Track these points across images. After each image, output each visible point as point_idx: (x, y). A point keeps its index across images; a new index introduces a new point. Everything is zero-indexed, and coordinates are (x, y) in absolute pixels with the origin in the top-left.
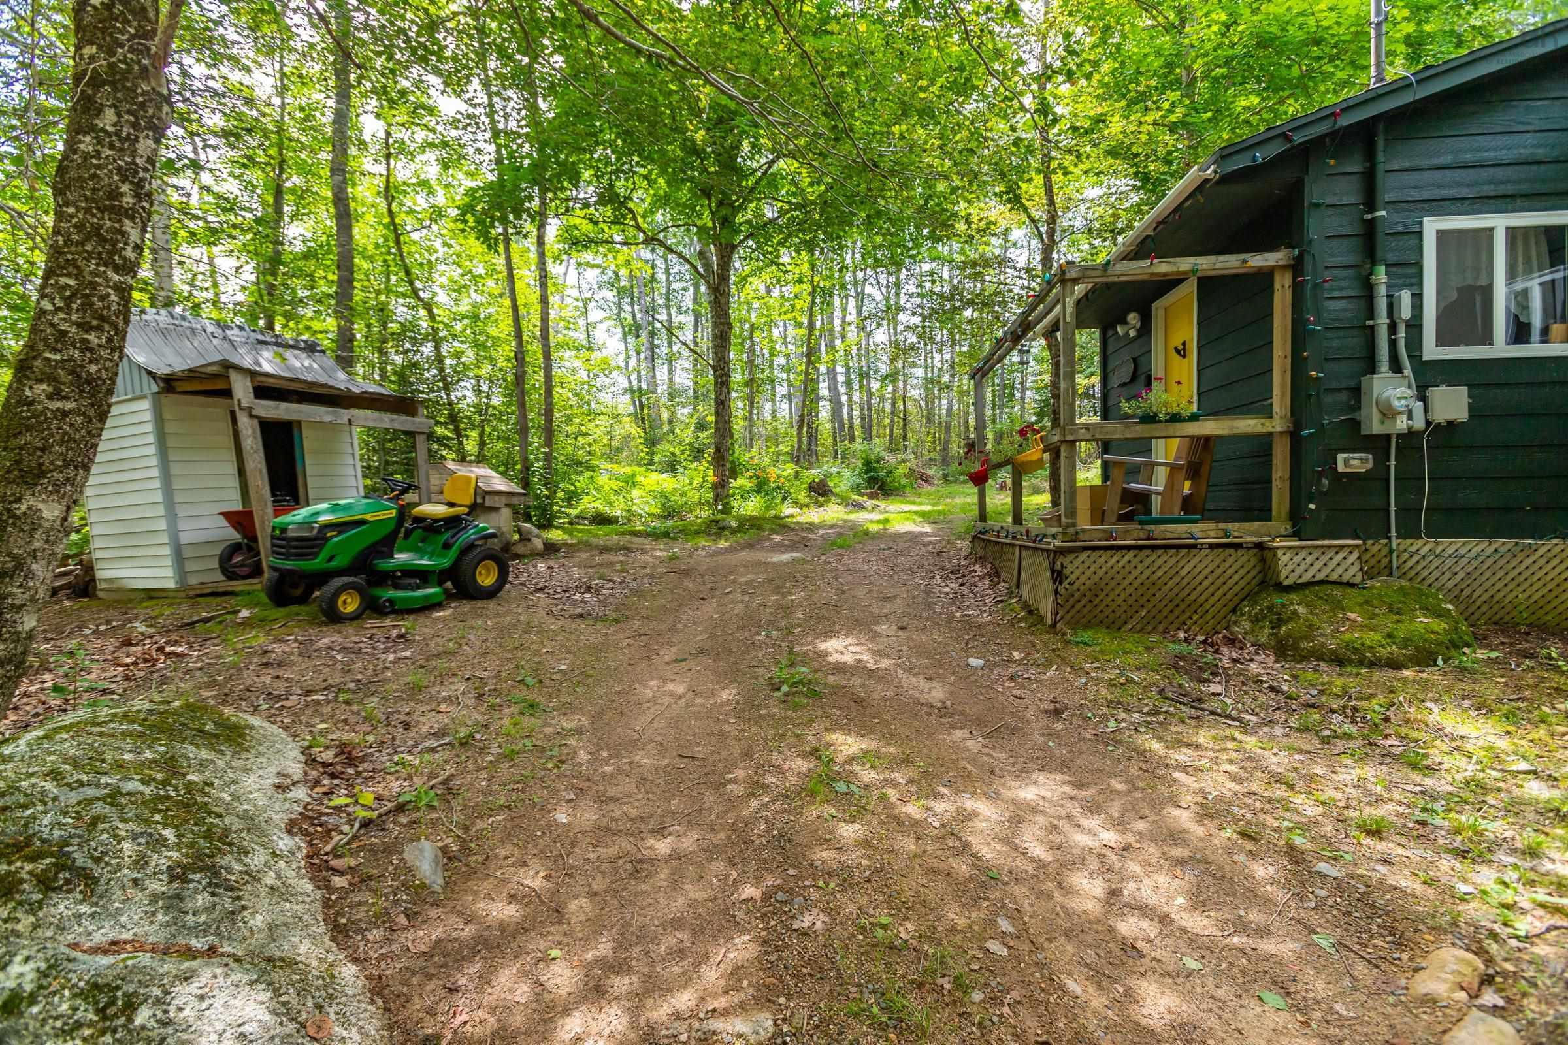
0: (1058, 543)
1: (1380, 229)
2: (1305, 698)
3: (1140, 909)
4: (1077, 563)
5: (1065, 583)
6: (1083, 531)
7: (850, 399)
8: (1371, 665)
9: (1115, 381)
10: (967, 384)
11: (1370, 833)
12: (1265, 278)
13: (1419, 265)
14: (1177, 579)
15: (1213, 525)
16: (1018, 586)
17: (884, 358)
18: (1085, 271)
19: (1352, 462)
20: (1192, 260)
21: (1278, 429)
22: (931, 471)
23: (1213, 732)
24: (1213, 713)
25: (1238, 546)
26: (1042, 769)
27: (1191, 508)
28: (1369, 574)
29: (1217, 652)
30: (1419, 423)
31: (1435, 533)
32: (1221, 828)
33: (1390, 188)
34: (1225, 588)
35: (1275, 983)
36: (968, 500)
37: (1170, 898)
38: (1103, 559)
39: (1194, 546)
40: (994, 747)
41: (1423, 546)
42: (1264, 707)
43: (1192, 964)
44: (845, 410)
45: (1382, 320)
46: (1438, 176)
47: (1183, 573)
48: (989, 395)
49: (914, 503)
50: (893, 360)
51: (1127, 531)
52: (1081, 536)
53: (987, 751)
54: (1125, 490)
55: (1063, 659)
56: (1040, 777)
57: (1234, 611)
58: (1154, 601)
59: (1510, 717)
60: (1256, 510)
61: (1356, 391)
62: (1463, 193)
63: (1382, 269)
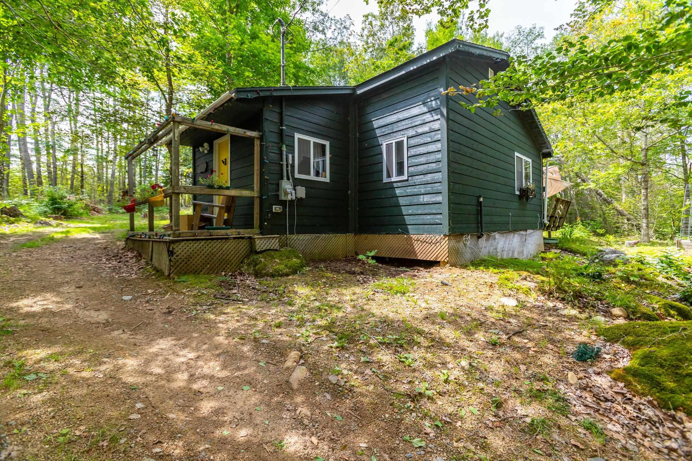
0: (171, 238)
1: (285, 133)
2: (263, 290)
3: (202, 377)
4: (180, 247)
5: (174, 256)
6: (183, 233)
7: (38, 160)
8: (282, 276)
9: (199, 171)
10: (124, 163)
11: (277, 327)
12: (251, 140)
13: (293, 147)
14: (221, 252)
15: (234, 230)
16: (151, 260)
17: (67, 139)
18: (184, 120)
19: (277, 209)
20: (227, 127)
21: (256, 195)
22: (101, 206)
23: (233, 307)
24: (233, 300)
25: (243, 238)
26: (162, 337)
27: (227, 224)
28: (281, 247)
29: (236, 278)
30: (294, 198)
31: (298, 233)
32: (234, 339)
33: (287, 120)
34: (239, 254)
35: (247, 382)
36: (125, 222)
37: (214, 368)
38: (191, 245)
39: (228, 238)
40: (136, 334)
41: (294, 237)
42: (250, 295)
43: (220, 388)
44: (34, 166)
45: (285, 163)
46: (297, 121)
47: (224, 249)
48: (138, 170)
49: (88, 223)
50: (73, 141)
51: (202, 233)
52: (182, 235)
53: (132, 336)
54: (201, 216)
55: (173, 289)
56: (161, 341)
57: (242, 262)
58: (213, 261)
59: (312, 285)
60: (249, 225)
61: (278, 185)
62: (304, 128)
63: (284, 146)
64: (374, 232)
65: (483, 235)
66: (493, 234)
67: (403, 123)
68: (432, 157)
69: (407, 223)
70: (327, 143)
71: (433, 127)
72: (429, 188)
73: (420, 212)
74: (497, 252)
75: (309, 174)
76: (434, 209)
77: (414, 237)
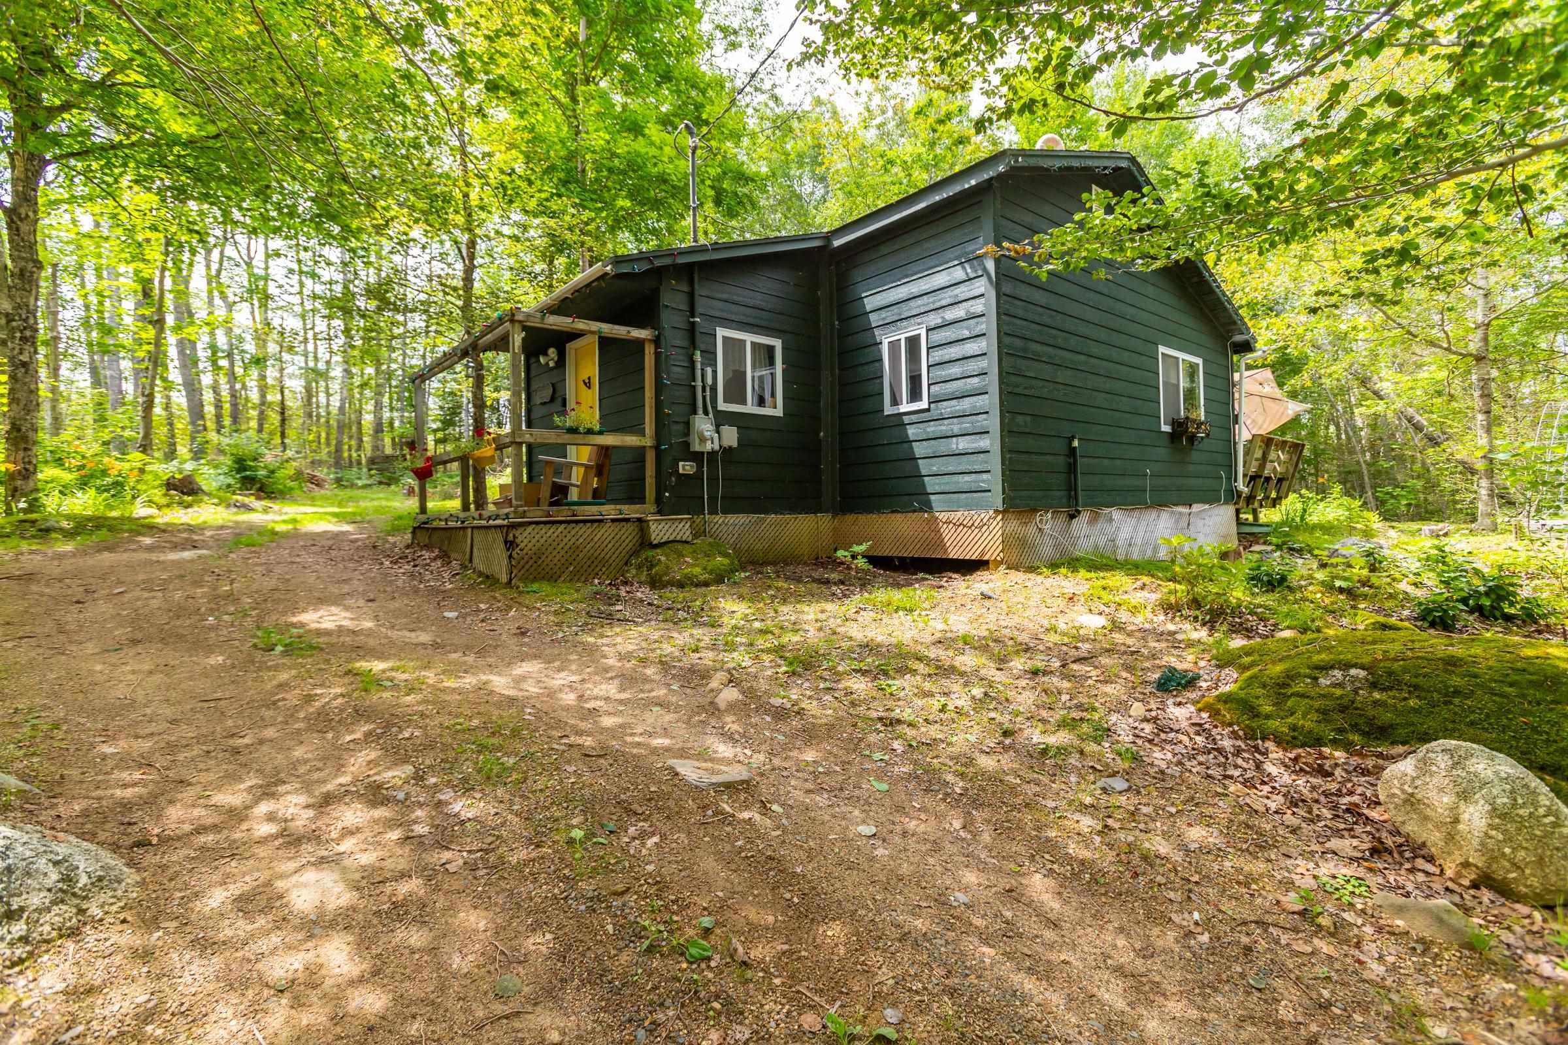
0: (511, 519)
1: (699, 329)
2: (666, 606)
3: (595, 698)
4: (525, 534)
5: (517, 550)
6: (528, 511)
8: (697, 586)
11: (693, 651)
12: (639, 344)
13: (715, 354)
14: (592, 544)
15: (612, 507)
16: (471, 561)
18: (529, 317)
19: (686, 467)
20: (597, 324)
21: (649, 444)
23: (620, 628)
24: (619, 620)
25: (627, 520)
27: (598, 496)
28: (696, 536)
29: (618, 588)
30: (717, 447)
31: (726, 511)
32: (629, 662)
33: (701, 306)
34: (621, 548)
35: (656, 704)
37: (608, 691)
38: (543, 532)
39: (602, 521)
41: (719, 519)
42: (646, 613)
43: (622, 708)
45: (699, 383)
46: (720, 304)
47: (596, 539)
49: (313, 505)
51: (558, 512)
54: (554, 483)
55: (520, 603)
57: (626, 563)
58: (578, 560)
59: (751, 600)
60: (636, 496)
61: (687, 424)
62: (733, 317)
63: (698, 353)
64: (868, 510)
65: (1079, 512)
66: (1107, 511)
67: (919, 302)
68: (972, 366)
69: (929, 490)
70: (777, 344)
71: (972, 310)
72: (966, 424)
73: (951, 469)
74: (1115, 547)
75: (743, 402)
76: (977, 463)
77: (943, 516)
